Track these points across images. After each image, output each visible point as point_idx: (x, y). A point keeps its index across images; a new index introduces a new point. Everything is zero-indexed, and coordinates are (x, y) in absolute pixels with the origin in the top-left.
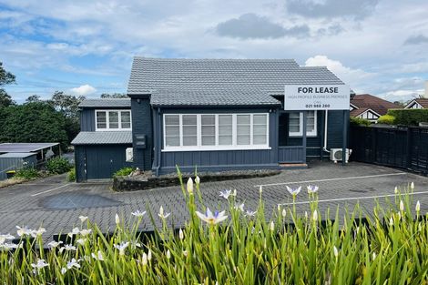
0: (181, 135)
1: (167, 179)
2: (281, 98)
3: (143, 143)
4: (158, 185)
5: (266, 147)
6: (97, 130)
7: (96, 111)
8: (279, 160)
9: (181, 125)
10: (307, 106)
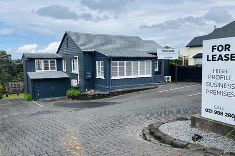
0: (118, 71)
1: (118, 92)
2: (156, 54)
3: (90, 76)
4: (115, 95)
5: (150, 75)
6: (36, 71)
7: (36, 60)
8: (155, 81)
9: (118, 66)
10: (165, 58)
